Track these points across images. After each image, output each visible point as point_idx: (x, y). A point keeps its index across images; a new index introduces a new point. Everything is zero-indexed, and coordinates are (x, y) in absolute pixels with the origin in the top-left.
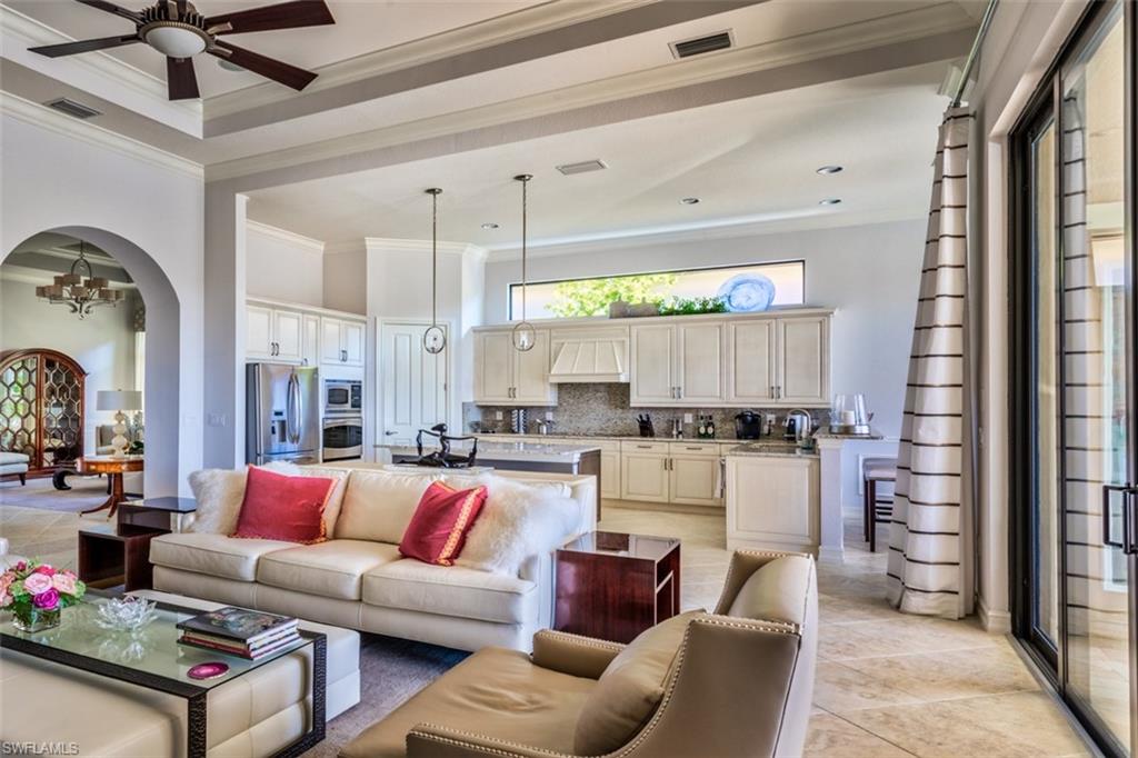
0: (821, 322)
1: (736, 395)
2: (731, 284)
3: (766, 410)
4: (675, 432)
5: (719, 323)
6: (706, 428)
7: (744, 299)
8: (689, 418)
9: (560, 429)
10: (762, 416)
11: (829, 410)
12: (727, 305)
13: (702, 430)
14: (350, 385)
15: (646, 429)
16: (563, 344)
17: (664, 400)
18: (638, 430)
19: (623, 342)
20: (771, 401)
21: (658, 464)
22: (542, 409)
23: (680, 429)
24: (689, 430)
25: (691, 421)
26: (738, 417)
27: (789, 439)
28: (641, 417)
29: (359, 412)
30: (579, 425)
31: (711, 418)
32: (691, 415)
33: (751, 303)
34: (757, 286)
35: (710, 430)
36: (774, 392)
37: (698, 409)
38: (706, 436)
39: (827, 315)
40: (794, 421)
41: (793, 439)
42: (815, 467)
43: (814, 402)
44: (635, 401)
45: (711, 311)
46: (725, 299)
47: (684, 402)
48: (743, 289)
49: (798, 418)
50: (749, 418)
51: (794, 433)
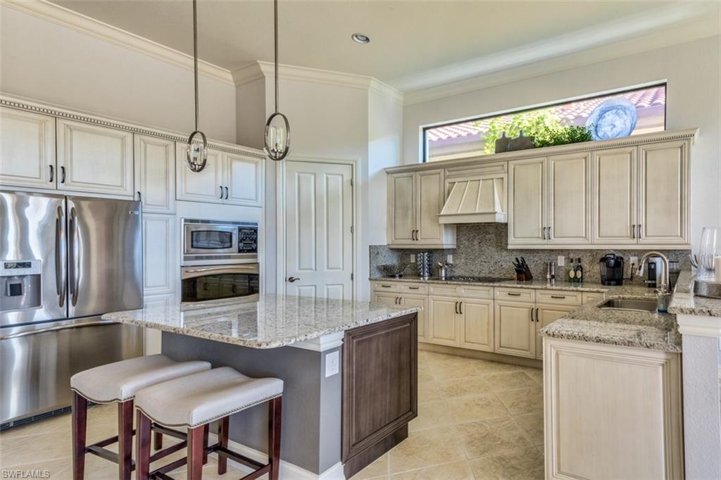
0: (681, 148)
1: (599, 236)
2: (597, 113)
3: (629, 251)
4: (548, 276)
5: (584, 154)
6: (575, 271)
7: (609, 128)
8: (561, 261)
9: (458, 272)
10: (625, 258)
11: (689, 252)
12: (594, 136)
13: (572, 274)
14: (236, 227)
15: (523, 274)
16: (455, 183)
17: (535, 241)
18: (515, 276)
19: (503, 178)
20: (631, 241)
21: (525, 313)
22: (442, 251)
23: (553, 273)
24: (562, 274)
25: (563, 265)
26: (604, 260)
27: (650, 286)
28: (517, 260)
29: (256, 257)
30: (473, 268)
31: (579, 260)
32: (563, 258)
33: (616, 130)
34: (621, 112)
35: (579, 274)
36: (635, 231)
37: (568, 251)
38: (575, 281)
39: (688, 137)
40: (655, 264)
41: (654, 286)
42: (674, 366)
43: (673, 243)
44: (514, 242)
45: (578, 141)
46: (592, 128)
47: (556, 243)
48: (609, 116)
49: (658, 260)
50: (612, 261)
51: (655, 280)
